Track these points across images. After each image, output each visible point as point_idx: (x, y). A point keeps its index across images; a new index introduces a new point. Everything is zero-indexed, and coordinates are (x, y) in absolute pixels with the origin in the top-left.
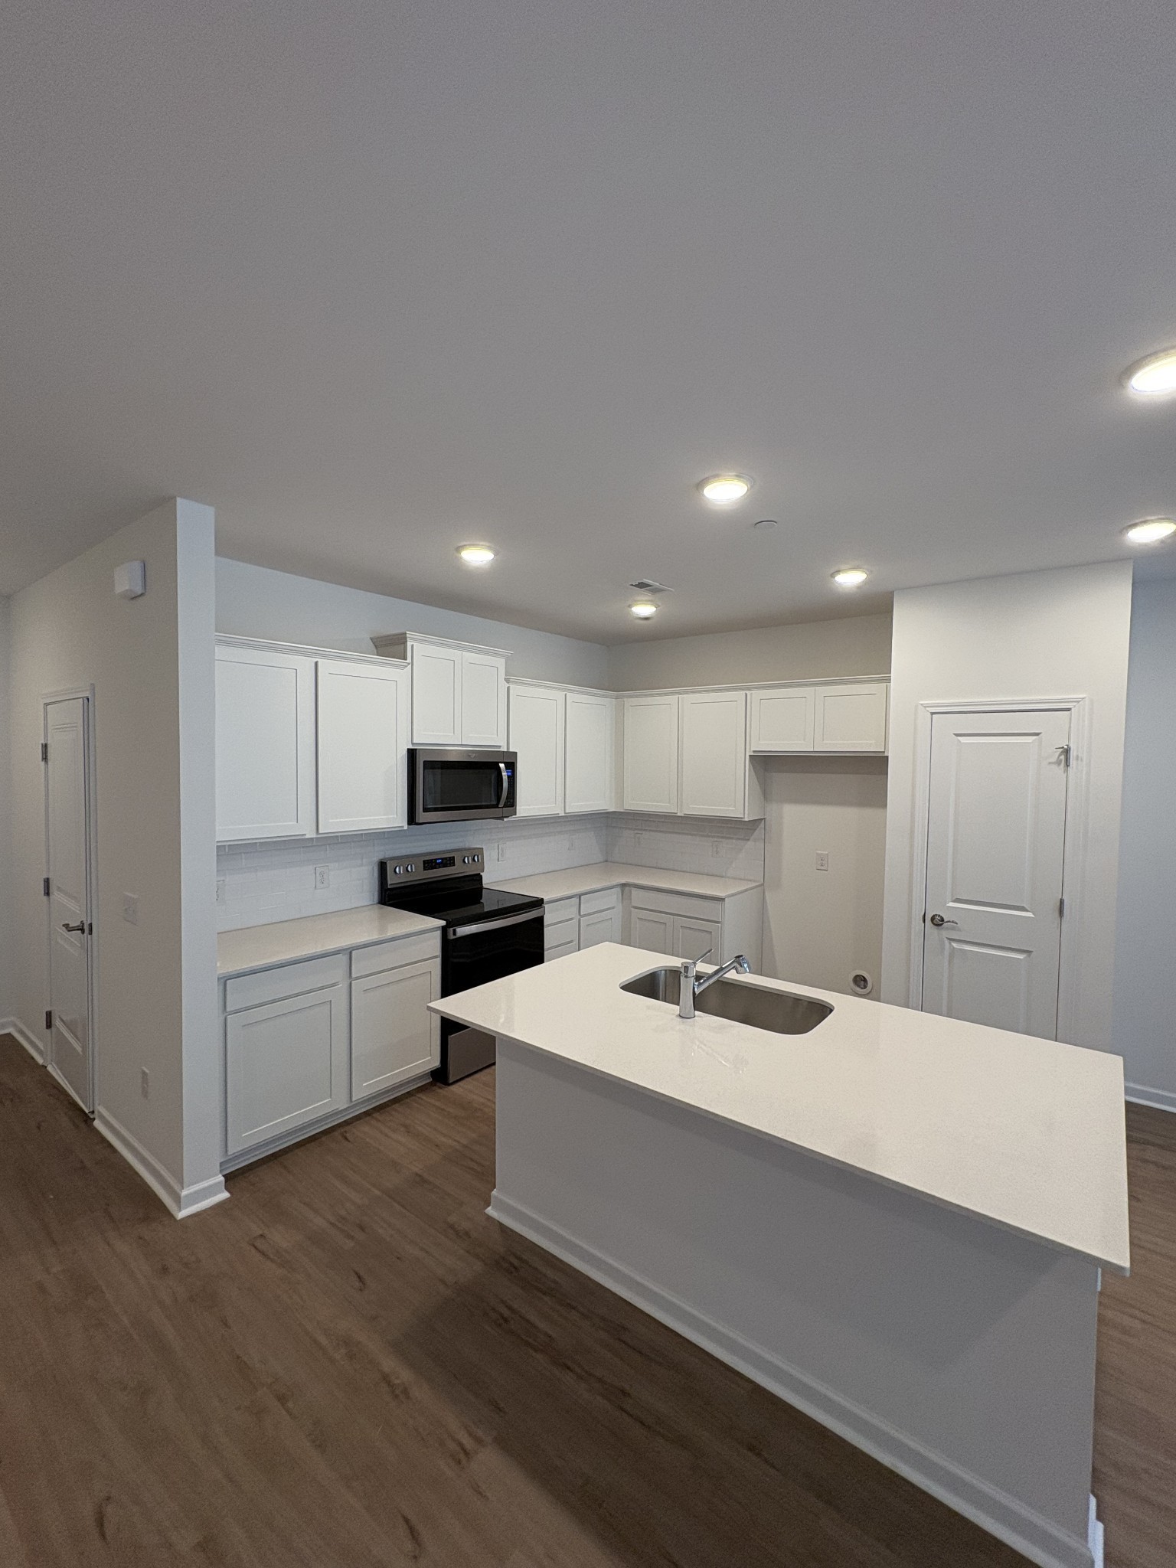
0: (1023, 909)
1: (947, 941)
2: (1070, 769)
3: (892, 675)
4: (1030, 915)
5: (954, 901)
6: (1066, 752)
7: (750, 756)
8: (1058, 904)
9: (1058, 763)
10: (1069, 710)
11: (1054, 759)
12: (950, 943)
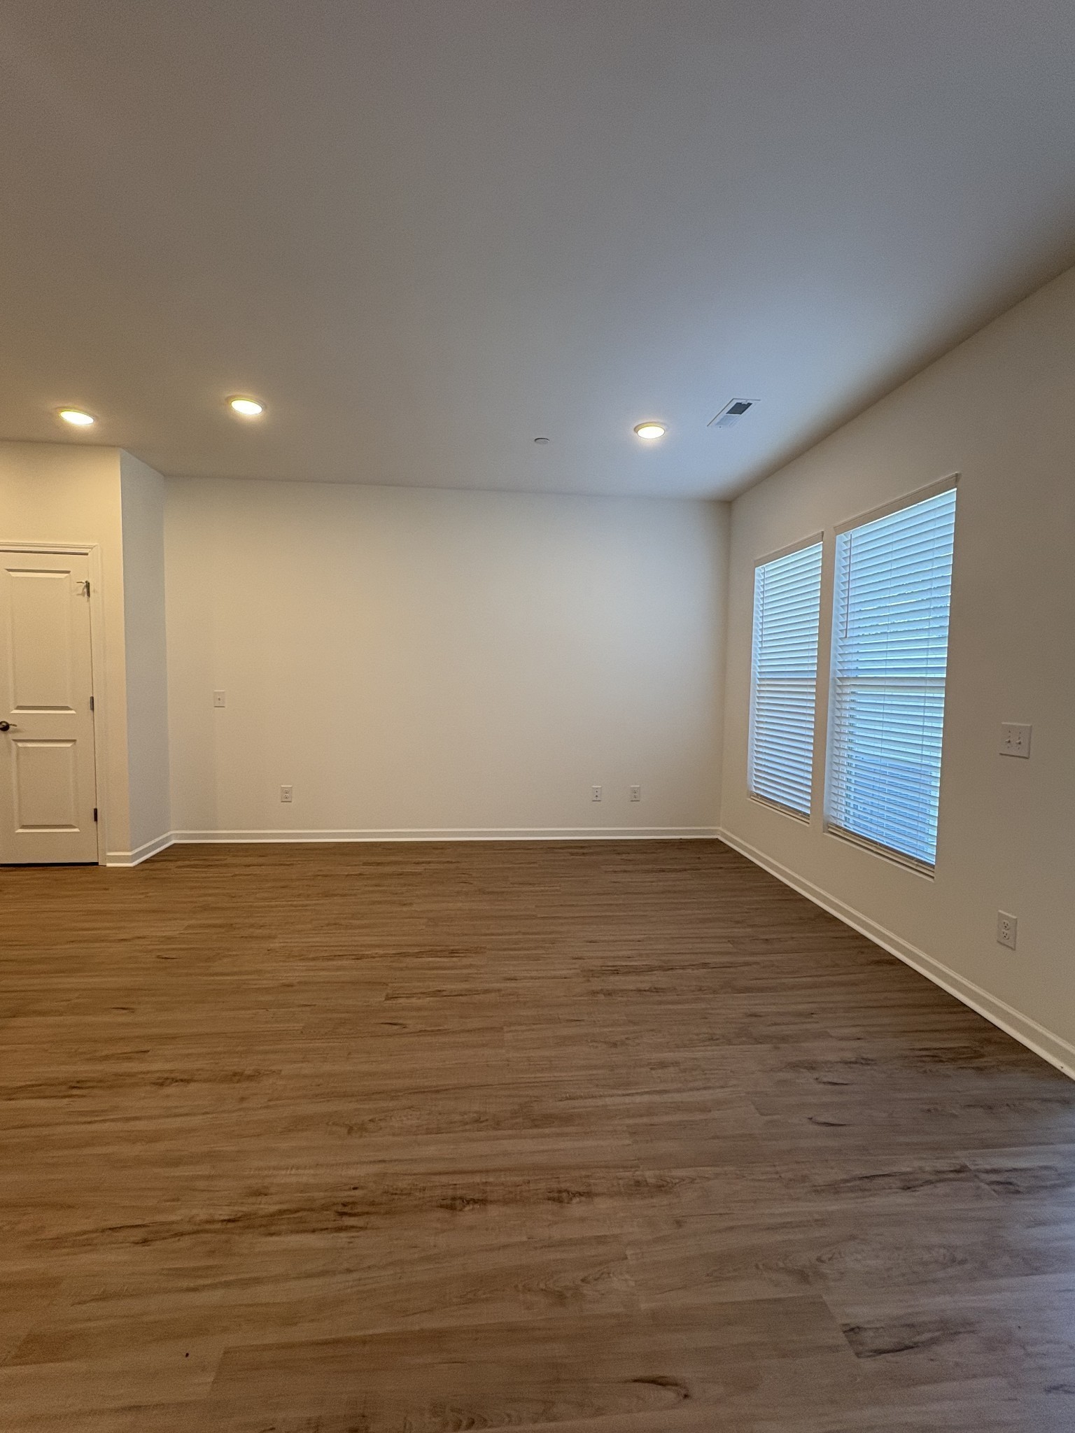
0: (69, 708)
1: (13, 743)
2: (91, 599)
4: (73, 712)
5: (16, 709)
6: (88, 585)
8: (90, 700)
9: (83, 594)
10: (86, 554)
11: (81, 592)
12: (16, 744)
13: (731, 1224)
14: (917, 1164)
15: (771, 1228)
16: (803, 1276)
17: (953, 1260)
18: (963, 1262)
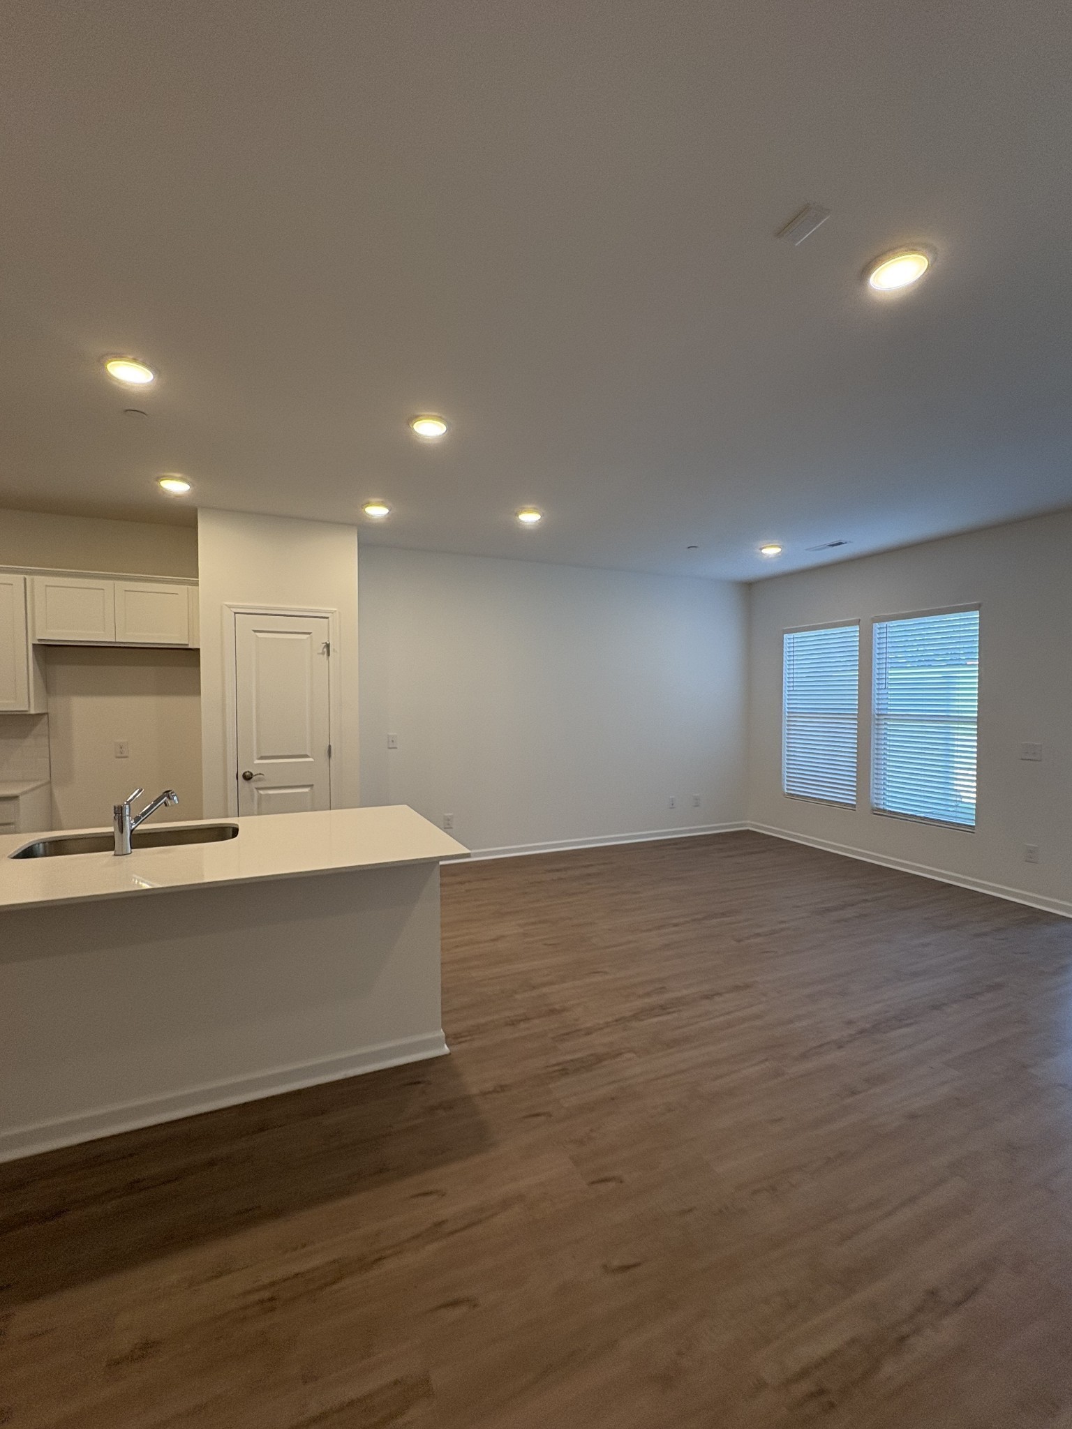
0: (306, 756)
1: (255, 790)
2: (330, 658)
3: (199, 579)
4: (311, 759)
5: (262, 758)
6: (328, 646)
7: (34, 645)
8: (328, 748)
9: (323, 653)
10: (327, 618)
11: (321, 651)
12: (258, 792)
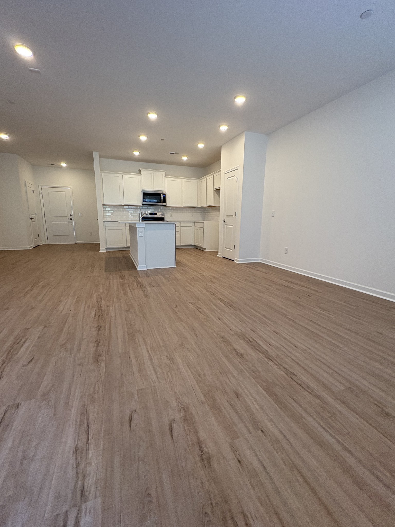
13: (75, 377)
14: (94, 462)
15: (70, 389)
16: (45, 395)
17: (25, 458)
18: (21, 464)
